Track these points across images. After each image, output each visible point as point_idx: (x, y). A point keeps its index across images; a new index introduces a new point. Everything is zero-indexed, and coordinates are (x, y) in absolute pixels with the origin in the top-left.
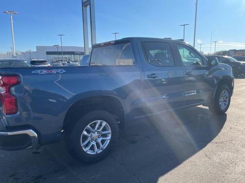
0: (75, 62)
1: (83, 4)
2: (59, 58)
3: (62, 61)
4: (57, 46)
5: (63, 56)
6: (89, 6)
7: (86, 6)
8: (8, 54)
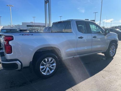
0: (40, 30)
1: (45, 2)
2: (33, 28)
3: (34, 30)
4: (32, 23)
5: (35, 28)
6: (48, 3)
7: (47, 3)
8: (9, 26)
